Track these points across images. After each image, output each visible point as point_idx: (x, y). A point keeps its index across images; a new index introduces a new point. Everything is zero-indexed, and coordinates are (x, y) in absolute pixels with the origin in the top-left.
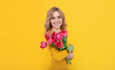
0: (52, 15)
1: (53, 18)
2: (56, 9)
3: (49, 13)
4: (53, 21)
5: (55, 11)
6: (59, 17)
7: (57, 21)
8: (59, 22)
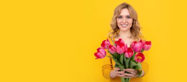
0: (119, 13)
1: (121, 17)
2: (126, 6)
3: (117, 10)
4: (119, 21)
5: (124, 8)
6: (128, 17)
7: (124, 22)
8: (127, 24)
